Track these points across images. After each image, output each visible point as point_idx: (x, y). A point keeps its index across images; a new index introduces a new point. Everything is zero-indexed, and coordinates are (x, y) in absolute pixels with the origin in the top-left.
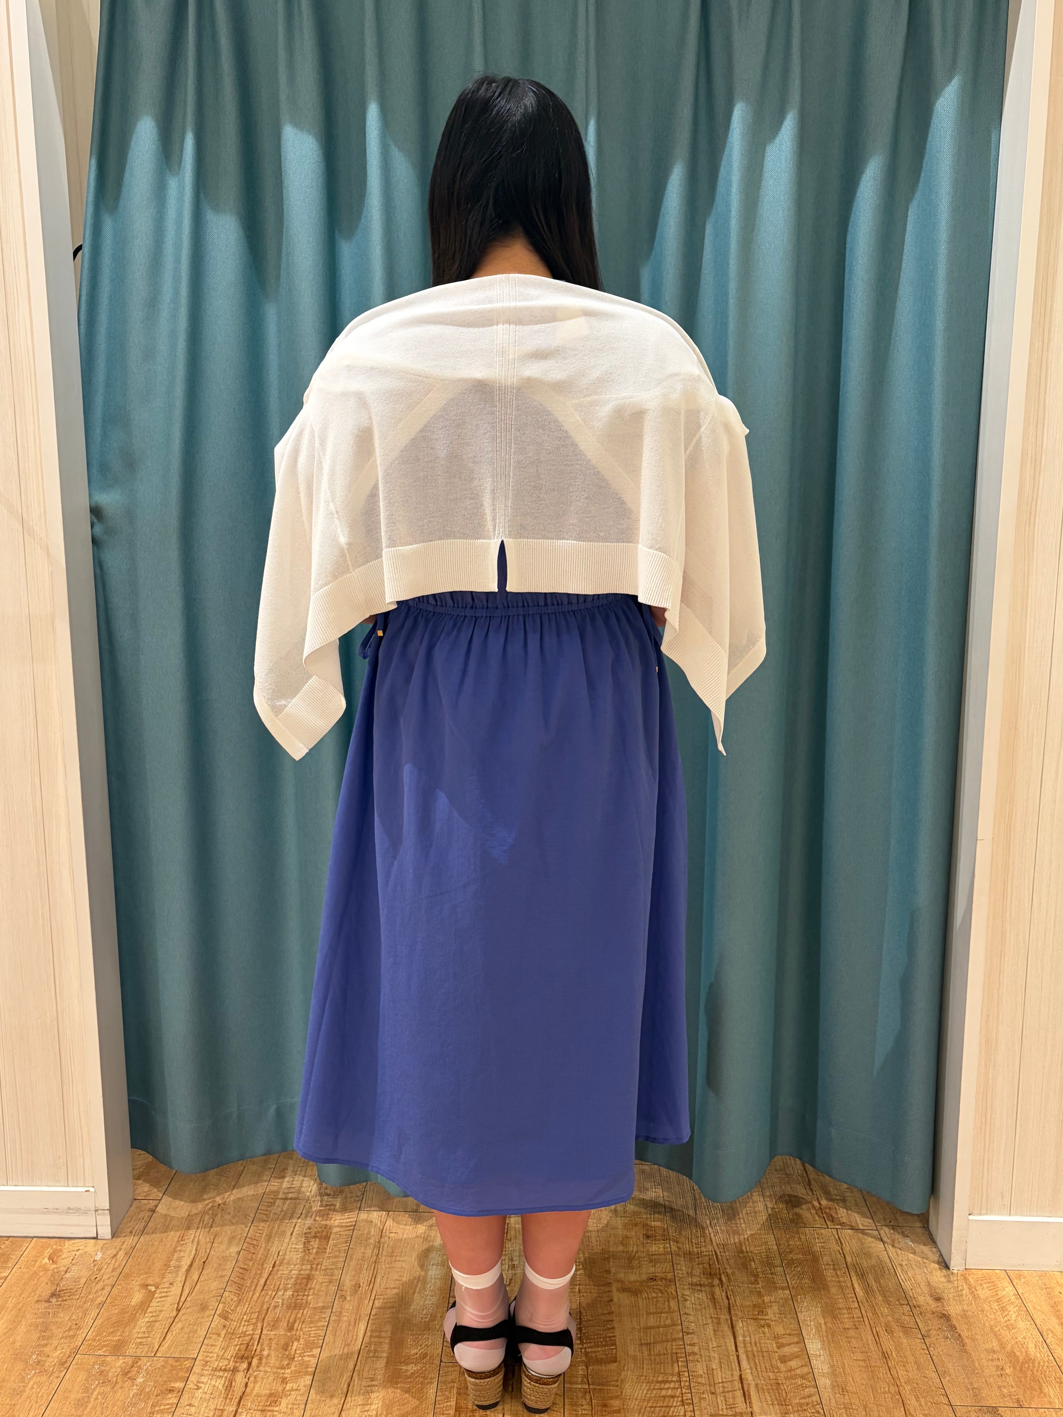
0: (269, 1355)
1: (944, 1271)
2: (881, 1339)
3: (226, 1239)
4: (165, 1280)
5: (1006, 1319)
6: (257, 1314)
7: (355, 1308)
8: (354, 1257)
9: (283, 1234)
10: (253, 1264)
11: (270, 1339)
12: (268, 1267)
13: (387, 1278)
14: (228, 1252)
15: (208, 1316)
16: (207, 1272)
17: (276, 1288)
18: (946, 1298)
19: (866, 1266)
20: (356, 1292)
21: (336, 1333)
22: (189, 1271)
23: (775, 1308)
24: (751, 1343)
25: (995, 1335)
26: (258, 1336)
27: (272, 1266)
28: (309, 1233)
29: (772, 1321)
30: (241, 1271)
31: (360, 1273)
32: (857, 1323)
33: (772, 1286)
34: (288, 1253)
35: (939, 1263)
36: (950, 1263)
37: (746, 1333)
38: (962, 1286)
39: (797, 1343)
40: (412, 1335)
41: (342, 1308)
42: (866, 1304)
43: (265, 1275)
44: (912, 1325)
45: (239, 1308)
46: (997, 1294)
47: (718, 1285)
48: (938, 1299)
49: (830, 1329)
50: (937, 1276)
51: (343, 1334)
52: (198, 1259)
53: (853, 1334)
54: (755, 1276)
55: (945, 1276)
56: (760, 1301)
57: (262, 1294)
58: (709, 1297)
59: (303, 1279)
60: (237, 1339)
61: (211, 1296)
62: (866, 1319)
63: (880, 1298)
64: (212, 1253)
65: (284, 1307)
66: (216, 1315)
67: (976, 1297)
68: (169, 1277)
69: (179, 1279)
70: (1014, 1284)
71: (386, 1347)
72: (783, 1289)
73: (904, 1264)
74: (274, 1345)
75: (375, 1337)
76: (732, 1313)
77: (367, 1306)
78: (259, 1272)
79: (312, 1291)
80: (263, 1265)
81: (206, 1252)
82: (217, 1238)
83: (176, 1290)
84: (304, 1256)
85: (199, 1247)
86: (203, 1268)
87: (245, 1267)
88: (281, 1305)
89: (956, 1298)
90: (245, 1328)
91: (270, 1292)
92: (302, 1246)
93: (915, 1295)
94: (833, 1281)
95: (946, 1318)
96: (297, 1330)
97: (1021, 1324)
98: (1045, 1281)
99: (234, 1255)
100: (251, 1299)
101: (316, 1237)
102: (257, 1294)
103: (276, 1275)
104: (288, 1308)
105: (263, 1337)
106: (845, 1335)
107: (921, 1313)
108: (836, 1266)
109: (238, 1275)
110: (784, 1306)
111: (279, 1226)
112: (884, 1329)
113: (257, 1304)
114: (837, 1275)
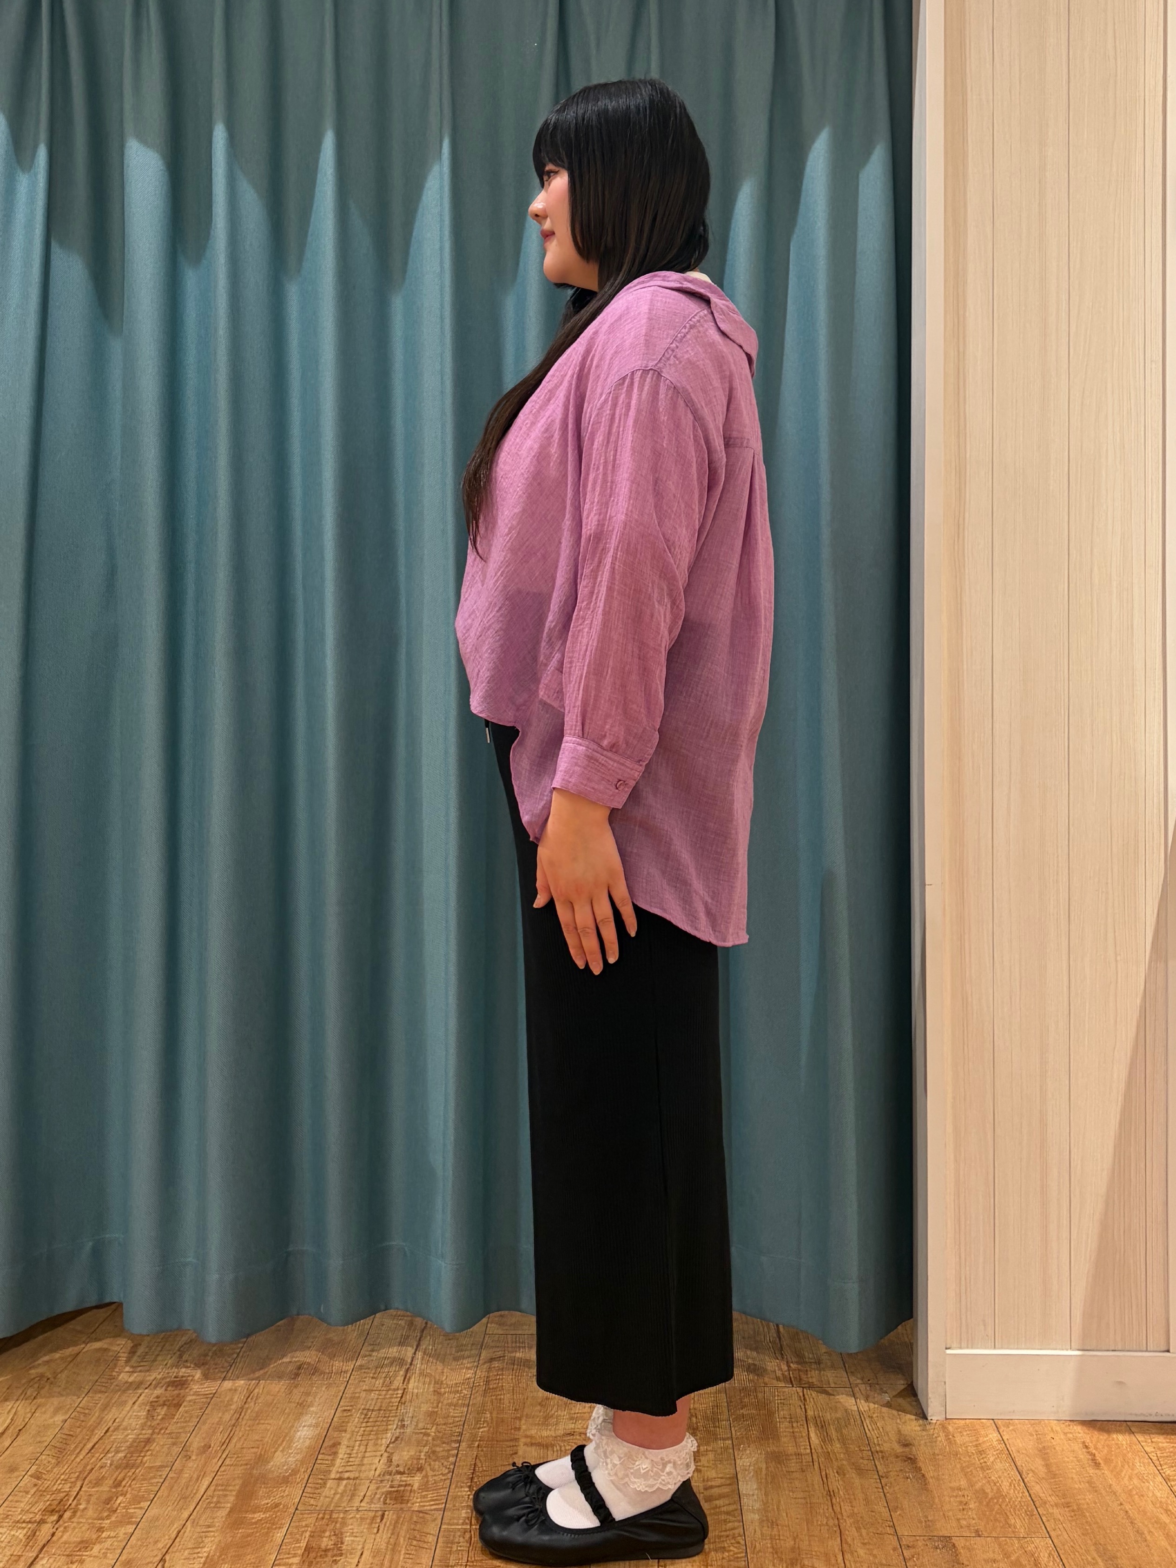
0: (85, 1509)
1: (921, 1422)
2: (829, 1480)
3: (52, 1409)
5: (982, 1461)
6: (77, 1474)
7: (200, 1466)
8: (208, 1422)
9: (123, 1404)
10: (81, 1432)
11: (90, 1495)
12: (99, 1433)
13: (245, 1440)
14: (52, 1420)
15: (17, 1477)
17: (106, 1450)
18: (916, 1443)
19: (829, 1418)
20: (204, 1452)
21: (171, 1489)
23: (711, 1456)
25: (965, 1475)
26: (75, 1493)
27: (104, 1431)
28: (157, 1402)
30: (65, 1437)
31: (212, 1435)
32: (804, 1468)
33: (711, 1436)
34: (126, 1420)
35: (916, 1415)
36: (927, 1410)
38: (939, 1433)
39: (728, 1484)
40: (266, 1487)
41: (184, 1466)
42: (821, 1451)
43: (95, 1439)
44: (870, 1467)
45: (55, 1470)
46: (977, 1440)
48: (906, 1445)
49: (772, 1472)
50: (911, 1426)
51: (180, 1489)
52: (12, 1427)
53: (798, 1476)
55: (920, 1426)
57: (88, 1456)
59: (139, 1442)
60: (49, 1496)
61: (22, 1459)
62: (816, 1464)
63: (838, 1446)
64: (32, 1421)
65: (113, 1467)
66: (26, 1476)
67: (951, 1442)
70: (1001, 1431)
71: (232, 1499)
72: (724, 1439)
73: (874, 1416)
74: (93, 1499)
75: (219, 1490)
77: (216, 1464)
78: (88, 1437)
79: (149, 1453)
80: (93, 1431)
81: (23, 1420)
82: (39, 1409)
84: (145, 1423)
85: (15, 1417)
86: (17, 1436)
87: (72, 1433)
88: (108, 1465)
89: (928, 1444)
90: (61, 1485)
91: (97, 1455)
92: (145, 1413)
93: (880, 1442)
94: (785, 1432)
95: (911, 1460)
96: (125, 1486)
97: (999, 1466)
98: (1037, 1428)
99: (59, 1423)
100: (73, 1461)
101: (164, 1405)
102: (81, 1457)
103: (108, 1439)
104: (117, 1468)
105: (81, 1493)
106: (788, 1477)
107: (883, 1457)
108: (792, 1419)
109: (61, 1440)
110: (722, 1454)
111: (119, 1396)
112: (835, 1471)
113: (79, 1465)
114: (793, 1427)
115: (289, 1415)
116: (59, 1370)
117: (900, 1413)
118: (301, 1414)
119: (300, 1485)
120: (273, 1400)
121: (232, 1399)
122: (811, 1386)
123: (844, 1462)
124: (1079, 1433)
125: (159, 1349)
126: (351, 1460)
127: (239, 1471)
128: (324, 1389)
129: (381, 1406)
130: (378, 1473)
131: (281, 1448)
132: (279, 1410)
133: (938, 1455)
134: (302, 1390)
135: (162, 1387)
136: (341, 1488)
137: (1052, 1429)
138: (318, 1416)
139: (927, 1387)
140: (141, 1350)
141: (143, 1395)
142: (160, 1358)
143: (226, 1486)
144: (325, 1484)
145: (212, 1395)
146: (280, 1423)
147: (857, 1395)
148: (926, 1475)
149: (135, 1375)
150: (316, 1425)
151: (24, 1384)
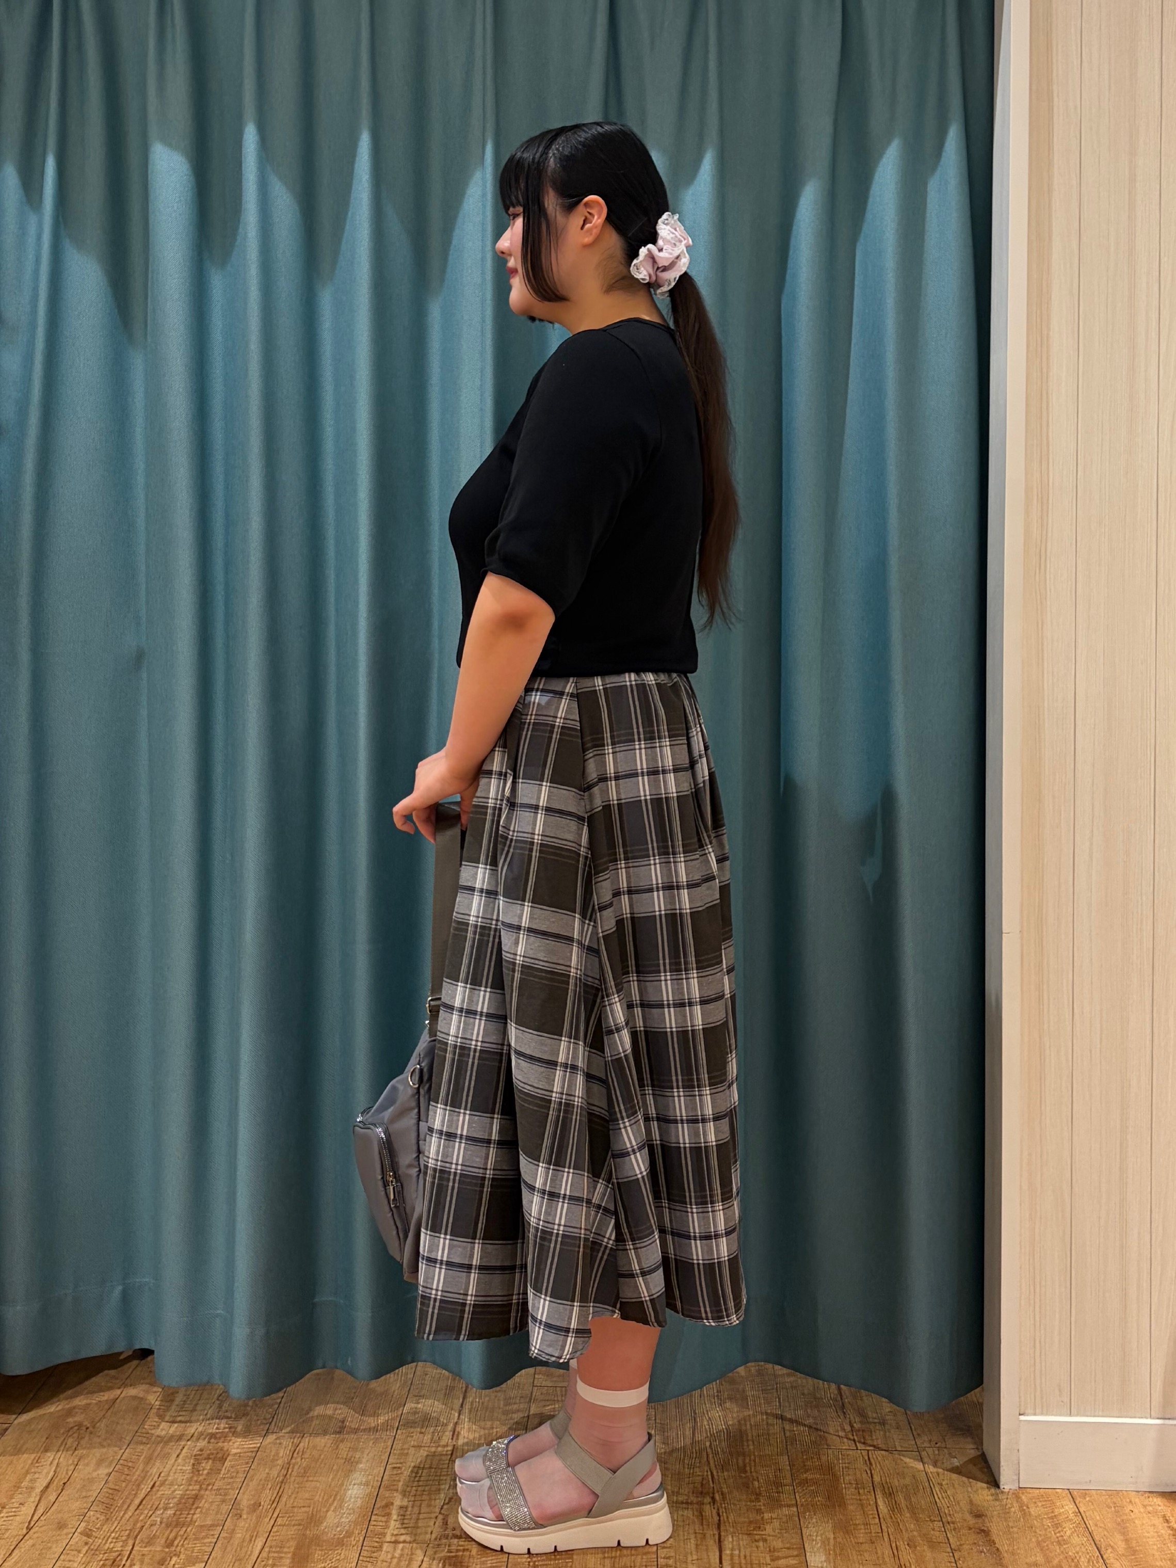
1: (993, 1490)
2: (900, 1552)
3: (94, 1461)
4: (14, 1500)
5: (1058, 1535)
6: (128, 1532)
7: (252, 1525)
8: (255, 1478)
9: (167, 1456)
10: (126, 1487)
11: (143, 1555)
12: (145, 1488)
13: (296, 1498)
14: (96, 1473)
15: (67, 1534)
16: (68, 1492)
17: (154, 1507)
18: (989, 1514)
19: (897, 1485)
20: (254, 1510)
21: (225, 1549)
22: (44, 1492)
23: (776, 1524)
24: (739, 1556)
25: (1042, 1550)
26: (128, 1552)
27: (150, 1486)
28: (201, 1455)
29: (769, 1536)
30: (110, 1491)
31: (261, 1493)
32: (874, 1539)
33: (775, 1503)
34: (172, 1474)
35: (987, 1483)
36: (999, 1479)
37: (736, 1547)
38: (1012, 1504)
39: (797, 1556)
40: (322, 1550)
41: (235, 1526)
42: (889, 1520)
43: (141, 1496)
44: (942, 1538)
45: (105, 1527)
46: (1053, 1512)
47: (710, 1503)
48: (979, 1515)
49: (840, 1543)
50: (983, 1495)
51: (234, 1550)
52: (56, 1480)
53: (867, 1548)
54: (757, 1494)
55: (992, 1495)
56: (759, 1518)
57: (136, 1513)
58: (695, 1513)
59: (188, 1498)
60: (101, 1555)
61: (70, 1515)
62: (886, 1535)
63: (908, 1515)
64: (75, 1474)
65: (163, 1525)
66: (76, 1534)
67: (1025, 1513)
68: (18, 1498)
69: (32, 1499)
70: (1077, 1502)
71: (287, 1561)
72: (789, 1506)
73: (944, 1483)
74: (147, 1559)
75: (274, 1552)
76: (722, 1528)
77: (268, 1524)
78: (134, 1492)
79: (199, 1510)
80: (139, 1485)
81: (67, 1473)
82: (82, 1460)
83: (27, 1510)
84: (192, 1477)
85: (58, 1469)
86: (62, 1490)
87: (117, 1488)
88: (158, 1523)
89: (1003, 1515)
90: (112, 1544)
91: (146, 1512)
92: (190, 1468)
93: (951, 1513)
94: (852, 1499)
95: (985, 1533)
96: (177, 1546)
97: (1076, 1540)
98: (1114, 1500)
99: (103, 1476)
100: (122, 1518)
101: (208, 1458)
102: (130, 1513)
103: (156, 1494)
104: (168, 1526)
105: (134, 1552)
106: (857, 1549)
107: (955, 1529)
108: (859, 1485)
109: (107, 1495)
110: (787, 1522)
111: (162, 1448)
112: (906, 1543)
113: (128, 1523)
114: (859, 1493)
115: (338, 1471)
116: (96, 1421)
117: (971, 1480)
118: (351, 1471)
119: (355, 1548)
120: (320, 1455)
121: (277, 1454)
122: (877, 1448)
123: (915, 1533)
124: (1159, 1505)
125: (197, 1397)
126: (406, 1521)
127: (292, 1531)
128: (371, 1445)
129: (432, 1463)
130: (434, 1536)
131: (332, 1509)
132: (327, 1466)
133: (1012, 1527)
134: (349, 1445)
135: (205, 1439)
136: (398, 1553)
137: (1130, 1501)
138: (367, 1473)
139: (999, 1455)
140: (179, 1399)
141: (186, 1448)
142: (198, 1408)
143: (281, 1547)
144: (381, 1547)
145: (256, 1449)
146: (330, 1480)
147: (925, 1460)
148: (1000, 1548)
149: (176, 1425)
150: (367, 1484)
151: (63, 1433)
